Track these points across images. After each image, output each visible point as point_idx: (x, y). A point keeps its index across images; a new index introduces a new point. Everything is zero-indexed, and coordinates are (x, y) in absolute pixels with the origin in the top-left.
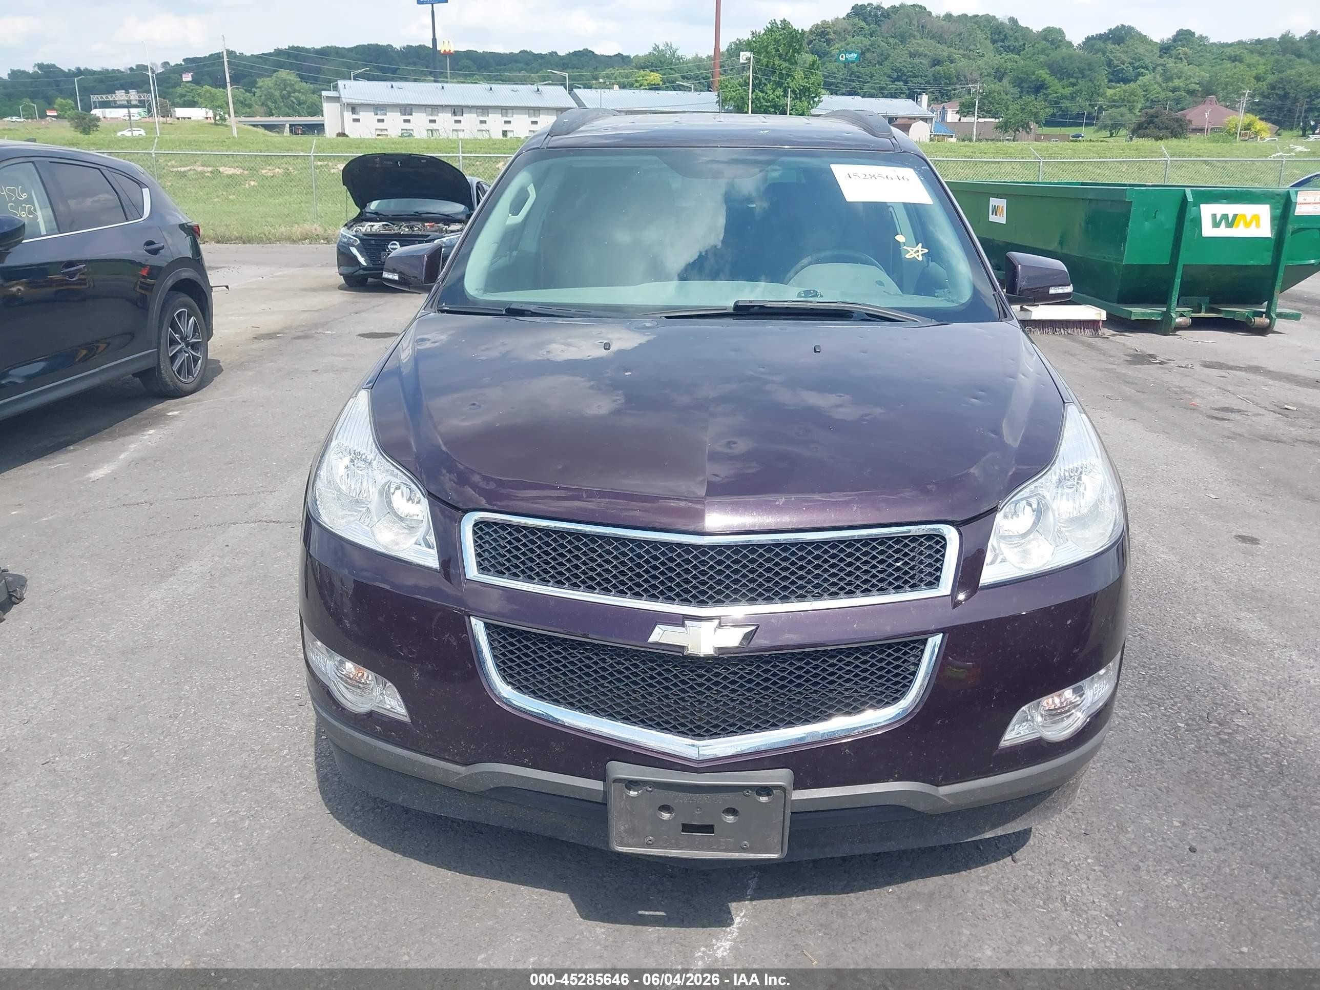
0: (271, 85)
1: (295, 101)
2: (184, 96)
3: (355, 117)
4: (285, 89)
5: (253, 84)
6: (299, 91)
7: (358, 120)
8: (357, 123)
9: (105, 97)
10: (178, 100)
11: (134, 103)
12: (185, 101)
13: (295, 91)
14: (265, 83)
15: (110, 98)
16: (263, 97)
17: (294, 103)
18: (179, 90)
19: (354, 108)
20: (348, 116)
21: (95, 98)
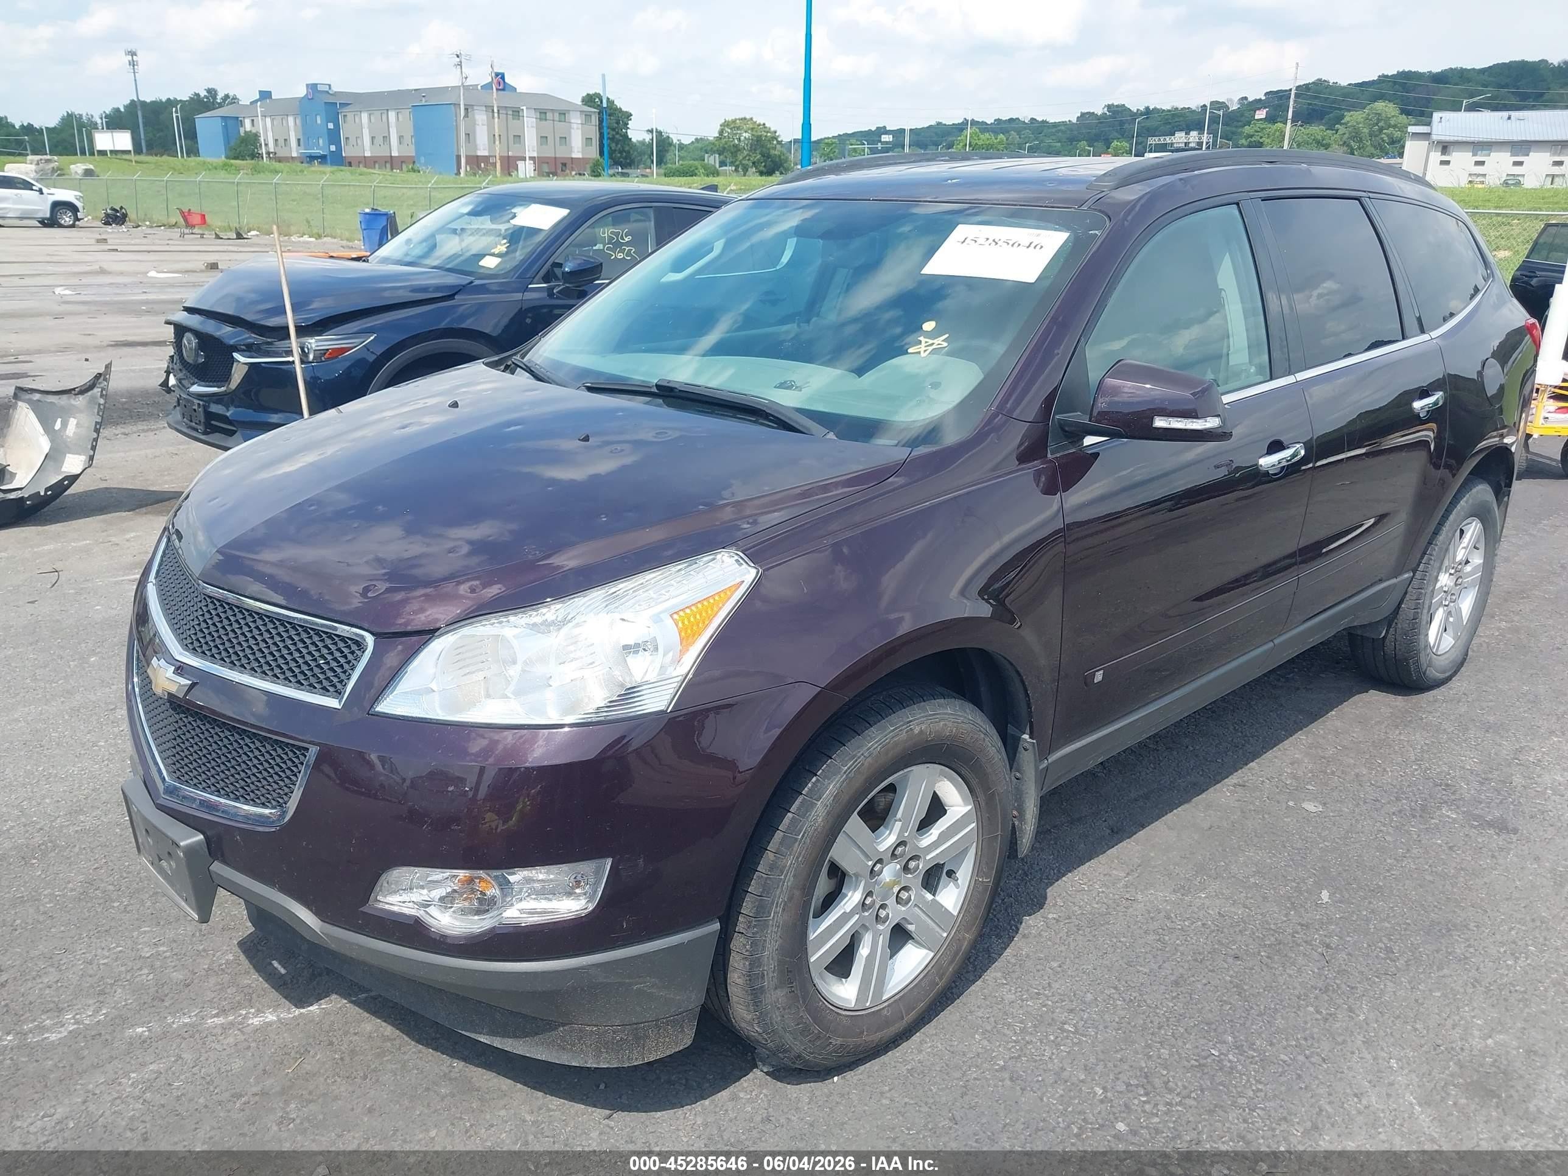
0: (1360, 119)
1: (1386, 138)
2: (1251, 136)
3: (1445, 158)
4: (1377, 124)
5: (1339, 120)
6: (1395, 126)
7: (1447, 163)
8: (1445, 167)
9: (1162, 140)
10: (1243, 141)
11: (1192, 145)
12: (1251, 142)
13: (1390, 126)
14: (1353, 117)
15: (1168, 140)
16: (1346, 136)
17: (1383, 141)
18: (1247, 129)
19: (1445, 147)
20: (1436, 156)
21: (1152, 141)
